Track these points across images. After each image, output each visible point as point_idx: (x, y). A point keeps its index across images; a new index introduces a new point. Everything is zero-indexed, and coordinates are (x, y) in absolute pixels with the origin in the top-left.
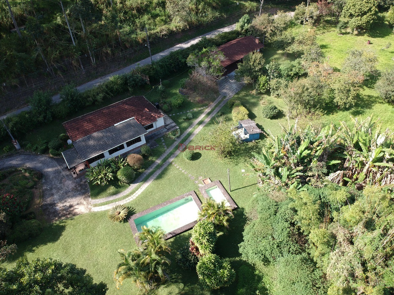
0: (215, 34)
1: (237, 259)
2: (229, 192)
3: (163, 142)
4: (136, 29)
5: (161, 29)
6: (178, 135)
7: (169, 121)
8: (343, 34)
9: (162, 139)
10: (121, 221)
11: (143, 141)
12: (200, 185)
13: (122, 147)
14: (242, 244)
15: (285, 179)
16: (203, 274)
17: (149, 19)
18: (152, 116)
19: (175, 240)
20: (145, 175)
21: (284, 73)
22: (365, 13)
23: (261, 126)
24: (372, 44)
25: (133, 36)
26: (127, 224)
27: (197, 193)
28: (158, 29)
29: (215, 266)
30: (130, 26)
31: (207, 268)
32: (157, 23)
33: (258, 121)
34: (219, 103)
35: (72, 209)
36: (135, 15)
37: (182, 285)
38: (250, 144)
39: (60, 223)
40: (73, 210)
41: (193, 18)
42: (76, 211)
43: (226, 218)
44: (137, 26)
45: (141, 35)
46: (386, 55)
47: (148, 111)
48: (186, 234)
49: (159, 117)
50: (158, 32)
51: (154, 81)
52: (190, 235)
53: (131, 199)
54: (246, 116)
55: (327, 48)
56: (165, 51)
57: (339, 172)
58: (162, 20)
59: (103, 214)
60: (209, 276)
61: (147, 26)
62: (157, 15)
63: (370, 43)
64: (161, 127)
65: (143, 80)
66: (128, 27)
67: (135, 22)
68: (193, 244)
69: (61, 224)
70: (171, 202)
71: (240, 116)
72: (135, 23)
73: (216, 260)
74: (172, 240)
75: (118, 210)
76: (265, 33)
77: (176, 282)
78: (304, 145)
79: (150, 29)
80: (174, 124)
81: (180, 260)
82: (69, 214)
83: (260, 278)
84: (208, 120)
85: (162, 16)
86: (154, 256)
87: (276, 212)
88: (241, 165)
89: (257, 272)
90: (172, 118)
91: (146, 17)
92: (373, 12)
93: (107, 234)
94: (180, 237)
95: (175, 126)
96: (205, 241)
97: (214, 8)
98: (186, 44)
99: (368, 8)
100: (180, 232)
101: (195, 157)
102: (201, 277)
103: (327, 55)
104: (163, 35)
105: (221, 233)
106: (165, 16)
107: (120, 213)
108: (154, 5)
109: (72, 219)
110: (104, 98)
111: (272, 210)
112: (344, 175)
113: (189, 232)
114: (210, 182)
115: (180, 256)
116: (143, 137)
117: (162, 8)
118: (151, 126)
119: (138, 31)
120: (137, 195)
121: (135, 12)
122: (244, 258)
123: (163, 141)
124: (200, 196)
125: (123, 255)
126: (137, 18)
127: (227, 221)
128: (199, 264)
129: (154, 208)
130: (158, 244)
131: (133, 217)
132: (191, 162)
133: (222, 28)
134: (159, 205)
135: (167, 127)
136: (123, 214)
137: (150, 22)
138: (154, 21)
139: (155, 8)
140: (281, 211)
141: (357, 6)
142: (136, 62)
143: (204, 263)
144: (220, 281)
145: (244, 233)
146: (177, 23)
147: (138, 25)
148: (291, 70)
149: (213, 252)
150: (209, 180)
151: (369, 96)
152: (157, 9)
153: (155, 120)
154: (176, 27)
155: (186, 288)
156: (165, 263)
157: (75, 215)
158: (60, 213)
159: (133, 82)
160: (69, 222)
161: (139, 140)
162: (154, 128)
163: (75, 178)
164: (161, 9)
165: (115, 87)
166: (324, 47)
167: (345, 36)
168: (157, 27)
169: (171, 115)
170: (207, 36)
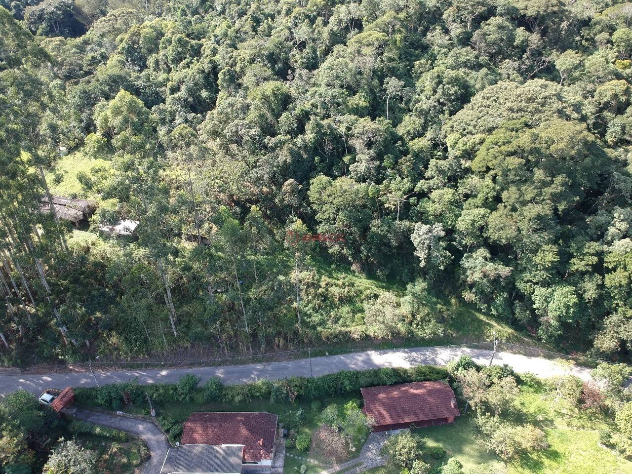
0: (425, 355)
4: (327, 321)
5: (356, 330)
7: (280, 463)
8: (608, 446)
17: (348, 312)
18: (259, 453)
25: (319, 329)
28: (353, 329)
30: (322, 315)
32: (356, 319)
34: (348, 469)
36: (335, 304)
44: (330, 316)
45: (330, 329)
47: (261, 443)
49: (266, 458)
50: (350, 332)
55: (557, 461)
61: (342, 321)
62: (360, 310)
64: (267, 467)
65: (287, 397)
72: (329, 313)
76: (470, 398)
79: (344, 325)
80: (281, 470)
90: (286, 459)
91: (346, 309)
108: (363, 296)
119: (329, 323)
121: (336, 300)
135: (273, 470)
137: (347, 315)
146: (375, 330)
147: (333, 316)
153: (259, 459)
154: (375, 332)
162: (259, 464)
165: (257, 394)
166: (554, 455)
167: (608, 450)
168: (353, 324)
169: (288, 454)
170: (414, 353)
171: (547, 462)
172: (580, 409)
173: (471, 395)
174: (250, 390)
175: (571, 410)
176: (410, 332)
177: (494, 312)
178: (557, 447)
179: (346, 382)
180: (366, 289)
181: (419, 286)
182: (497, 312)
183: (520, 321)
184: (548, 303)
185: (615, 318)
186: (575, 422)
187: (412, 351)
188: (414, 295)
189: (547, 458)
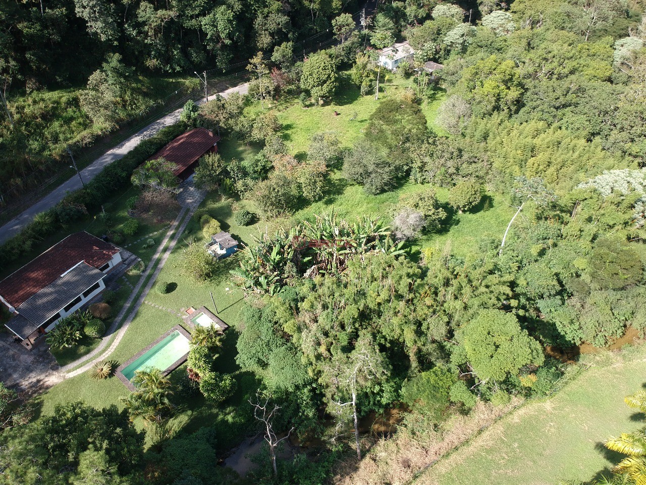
0: (155, 129)
1: (237, 372)
2: (217, 314)
3: (127, 281)
4: (47, 143)
5: (82, 136)
6: (142, 269)
7: (127, 254)
8: (308, 106)
9: (124, 277)
10: (106, 377)
11: (102, 287)
12: (184, 317)
13: (79, 300)
14: (238, 356)
15: (265, 287)
16: (207, 391)
17: (61, 126)
18: (104, 254)
19: (172, 376)
20: (117, 324)
21: (250, 170)
22: (325, 82)
23: (238, 236)
24: (339, 114)
25: (47, 153)
26: (114, 378)
27: (183, 325)
28: (78, 138)
29: (216, 380)
30: (38, 141)
31: (209, 384)
32: (74, 129)
33: (233, 231)
34: (183, 218)
35: (41, 383)
36: (41, 125)
37: (189, 412)
38: (229, 259)
39: (35, 400)
40: (43, 384)
41: (122, 115)
42: (47, 383)
43: (218, 338)
44: (46, 138)
45: (56, 150)
46: (356, 126)
47: (97, 248)
48: (182, 367)
49: (114, 253)
50: (78, 142)
51: (93, 208)
52: (186, 367)
53: (110, 353)
54: (218, 229)
55: (293, 128)
56: (94, 163)
57: (314, 266)
58: (80, 124)
59: (82, 378)
60: (213, 391)
61: (61, 137)
62: (72, 119)
63: (338, 114)
64: (119, 264)
65: (79, 211)
66: (36, 143)
67: (43, 134)
68: (191, 371)
69: (36, 402)
70: (157, 342)
71: (212, 230)
72: (43, 136)
73: (216, 376)
74: (168, 377)
75: (100, 367)
76: (218, 122)
77: (183, 411)
78: (275, 250)
79: (66, 140)
80: (133, 257)
81: (182, 390)
82: (40, 389)
83: (260, 381)
84: (173, 244)
85: (78, 118)
86: (156, 391)
87: (260, 317)
88: (223, 283)
89: (257, 377)
90: (128, 249)
91: (56, 124)
92: (333, 79)
93: (94, 394)
94: (176, 372)
95: (135, 259)
96: (202, 363)
97: (145, 95)
98: (119, 148)
99: (326, 76)
100: (174, 367)
101: (171, 288)
102: (206, 395)
103: (294, 137)
104: (86, 144)
105: (217, 356)
106: (82, 116)
107: (102, 369)
108: (63, 105)
109: (46, 393)
110: (34, 245)
111: (257, 316)
112: (319, 269)
113: (184, 364)
114: (194, 310)
115: (180, 388)
116: (100, 281)
117: (75, 107)
118: (107, 266)
119: (50, 144)
120: (115, 347)
121: (39, 120)
122: (244, 370)
123: (126, 279)
124: (187, 328)
125: (124, 400)
126: (44, 128)
127: (220, 340)
128: (201, 385)
129: (140, 354)
130: (157, 380)
131: (119, 369)
132: (167, 295)
133: (161, 118)
134: (143, 350)
135: (127, 262)
136: (106, 369)
137: (63, 129)
138: (69, 127)
139: (66, 109)
140: (264, 315)
141: (314, 75)
142: (58, 186)
143: (206, 381)
144: (223, 392)
145: (237, 346)
146: (100, 125)
147: (49, 136)
148: (257, 166)
149: (212, 370)
150: (192, 308)
151: (340, 180)
152: (70, 110)
153: (110, 258)
154: (102, 130)
155: (195, 413)
156: (168, 394)
157: (47, 388)
158: (28, 392)
159: (67, 217)
160: (44, 397)
161: (97, 286)
162: (111, 267)
163: (31, 350)
164: (75, 109)
165: (45, 228)
166: (288, 127)
167: (310, 108)
168: (75, 134)
169: (126, 247)
170: (145, 133)
171: (288, 132)
172: (277, 100)
173: (217, 119)
174: (33, 229)
175: (273, 103)
176: (129, 115)
177: (178, 69)
178: (285, 123)
179: (119, 171)
180: (60, 98)
181: (115, 60)
182: (181, 67)
183: (201, 62)
184: (216, 27)
185: (259, 20)
186: (281, 108)
187: (142, 133)
188: (115, 70)
189: (287, 130)
